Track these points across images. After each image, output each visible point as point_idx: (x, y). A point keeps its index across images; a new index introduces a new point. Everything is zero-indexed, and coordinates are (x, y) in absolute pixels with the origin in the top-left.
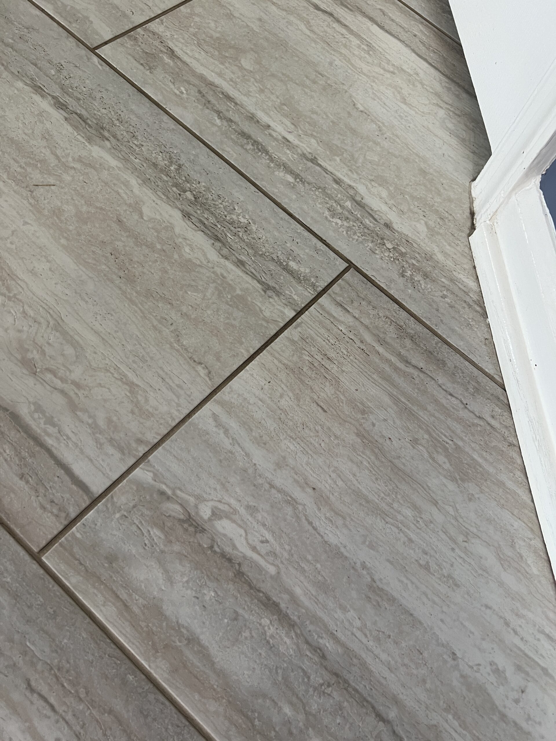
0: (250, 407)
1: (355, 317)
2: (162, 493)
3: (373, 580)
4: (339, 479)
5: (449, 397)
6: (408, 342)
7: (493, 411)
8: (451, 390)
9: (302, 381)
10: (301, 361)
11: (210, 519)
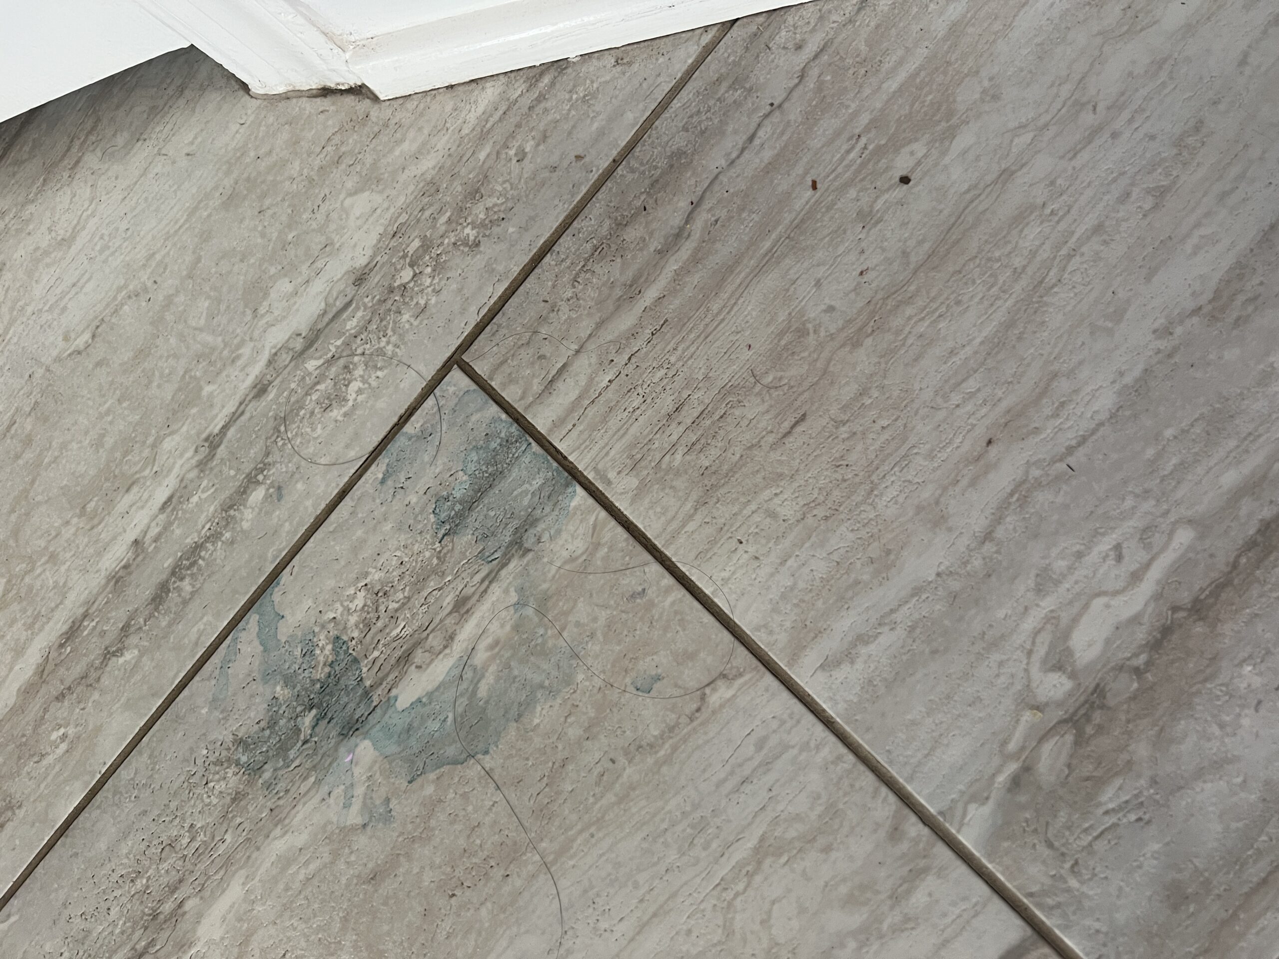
0: (801, 585)
1: (578, 352)
2: (1016, 783)
3: (1197, 311)
4: (964, 385)
5: (757, 142)
6: (632, 234)
7: (784, 48)
8: (741, 139)
9: (733, 470)
10: (686, 473)
11: (1073, 676)
